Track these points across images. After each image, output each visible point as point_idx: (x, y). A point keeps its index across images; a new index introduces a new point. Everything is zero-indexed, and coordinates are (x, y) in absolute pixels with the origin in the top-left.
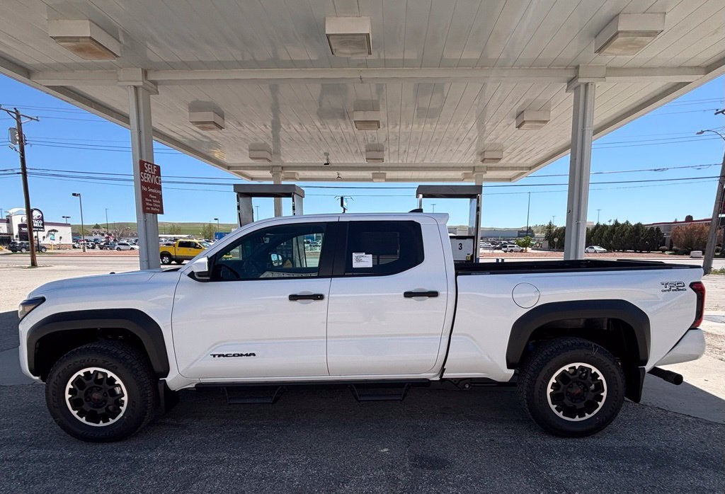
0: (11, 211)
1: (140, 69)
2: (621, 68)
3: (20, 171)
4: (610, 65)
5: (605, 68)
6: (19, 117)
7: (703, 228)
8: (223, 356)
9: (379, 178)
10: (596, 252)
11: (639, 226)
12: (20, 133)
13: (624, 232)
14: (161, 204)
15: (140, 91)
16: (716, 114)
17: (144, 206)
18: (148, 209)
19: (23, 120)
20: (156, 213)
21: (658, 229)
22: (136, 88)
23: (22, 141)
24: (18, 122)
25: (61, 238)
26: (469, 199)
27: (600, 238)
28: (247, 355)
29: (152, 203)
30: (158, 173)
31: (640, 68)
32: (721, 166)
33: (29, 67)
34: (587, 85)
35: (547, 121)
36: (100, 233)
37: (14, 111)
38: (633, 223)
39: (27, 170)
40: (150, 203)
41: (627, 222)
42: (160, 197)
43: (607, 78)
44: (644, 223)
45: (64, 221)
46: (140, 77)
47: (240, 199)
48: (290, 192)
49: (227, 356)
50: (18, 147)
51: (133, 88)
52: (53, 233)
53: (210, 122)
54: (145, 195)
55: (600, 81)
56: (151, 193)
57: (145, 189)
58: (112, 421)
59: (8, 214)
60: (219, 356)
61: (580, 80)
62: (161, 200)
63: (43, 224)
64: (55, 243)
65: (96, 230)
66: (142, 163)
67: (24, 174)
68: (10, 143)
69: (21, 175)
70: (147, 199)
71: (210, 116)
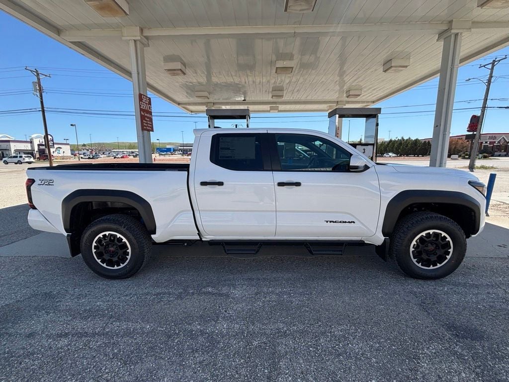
0: (33, 136)
1: (138, 27)
2: (481, 22)
3: (41, 109)
4: (476, 20)
5: (471, 22)
6: (38, 74)
7: (457, 141)
9: (274, 110)
10: (390, 156)
11: (417, 140)
12: (40, 85)
13: (407, 144)
14: (152, 125)
15: (138, 43)
16: (479, 68)
18: (145, 127)
19: (41, 77)
20: (149, 131)
21: (429, 142)
22: (135, 41)
23: (41, 90)
24: (38, 78)
25: (64, 152)
26: (365, 118)
27: (392, 148)
30: (150, 103)
31: (495, 22)
32: (483, 101)
33: (59, 27)
34: (457, 35)
35: (407, 66)
36: (86, 149)
37: (35, 71)
38: (413, 138)
39: (45, 109)
40: (146, 123)
41: (410, 138)
42: (151, 120)
43: (472, 30)
44: (420, 139)
45: (65, 142)
46: (138, 33)
47: (210, 120)
48: (245, 114)
50: (38, 94)
51: (133, 41)
52: (59, 149)
53: (178, 70)
54: (143, 118)
55: (467, 31)
56: (146, 116)
57: (143, 113)
59: (31, 138)
61: (453, 31)
62: (152, 122)
63: (53, 144)
64: (60, 155)
65: (84, 147)
66: (140, 95)
67: (43, 111)
68: (33, 92)
69: (41, 112)
70: (144, 121)
71: (178, 65)
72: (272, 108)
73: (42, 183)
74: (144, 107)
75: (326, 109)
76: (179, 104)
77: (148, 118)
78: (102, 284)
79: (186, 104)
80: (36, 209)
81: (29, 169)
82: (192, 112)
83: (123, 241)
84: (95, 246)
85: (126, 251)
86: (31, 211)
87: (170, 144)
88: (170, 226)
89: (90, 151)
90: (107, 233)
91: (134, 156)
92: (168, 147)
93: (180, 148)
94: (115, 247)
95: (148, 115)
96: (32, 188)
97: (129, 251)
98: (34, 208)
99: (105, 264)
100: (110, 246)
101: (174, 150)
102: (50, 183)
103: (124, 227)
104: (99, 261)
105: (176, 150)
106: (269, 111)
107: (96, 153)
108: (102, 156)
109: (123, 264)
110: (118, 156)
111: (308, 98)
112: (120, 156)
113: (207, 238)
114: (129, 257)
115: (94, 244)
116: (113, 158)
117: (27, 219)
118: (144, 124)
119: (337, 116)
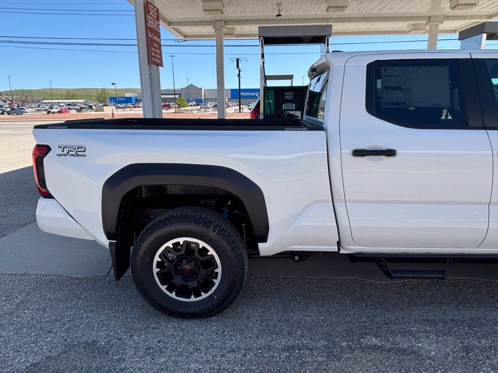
73: (65, 153)
75: (406, 29)
76: (169, 24)
78: (172, 327)
79: (181, 23)
80: (52, 197)
81: (36, 127)
82: (185, 36)
83: (209, 254)
84: (158, 262)
85: (212, 271)
86: (42, 202)
88: (292, 227)
89: (8, 102)
90: (181, 240)
91: (78, 111)
94: (193, 263)
96: (46, 161)
97: (219, 270)
98: (48, 196)
99: (174, 293)
100: (184, 262)
101: (137, 101)
102: (78, 152)
103: (214, 231)
104: (163, 288)
107: (18, 106)
108: (28, 110)
109: (206, 292)
110: (53, 110)
111: (383, 11)
112: (56, 111)
113: (350, 248)
114: (217, 282)
115: (157, 259)
116: (46, 113)
117: (35, 214)
118: (153, 53)
119: (485, 36)
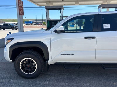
8: (64, 55)
9: (77, 4)
17: (20, 13)
20: (22, 15)
28: (71, 55)
29: (21, 12)
30: (22, 4)
48: (61, 8)
49: (65, 55)
54: (20, 10)
57: (20, 8)
58: (32, 73)
60: (63, 55)
66: (19, 1)
72: (76, 4)
74: (20, 5)
76: (34, 2)
77: (22, 10)
79: (37, 2)
82: (40, 6)
87: (30, 19)
92: (30, 21)
93: (35, 21)
95: (22, 9)
101: (33, 23)
105: (33, 22)
106: (74, 5)
119: (101, 8)
